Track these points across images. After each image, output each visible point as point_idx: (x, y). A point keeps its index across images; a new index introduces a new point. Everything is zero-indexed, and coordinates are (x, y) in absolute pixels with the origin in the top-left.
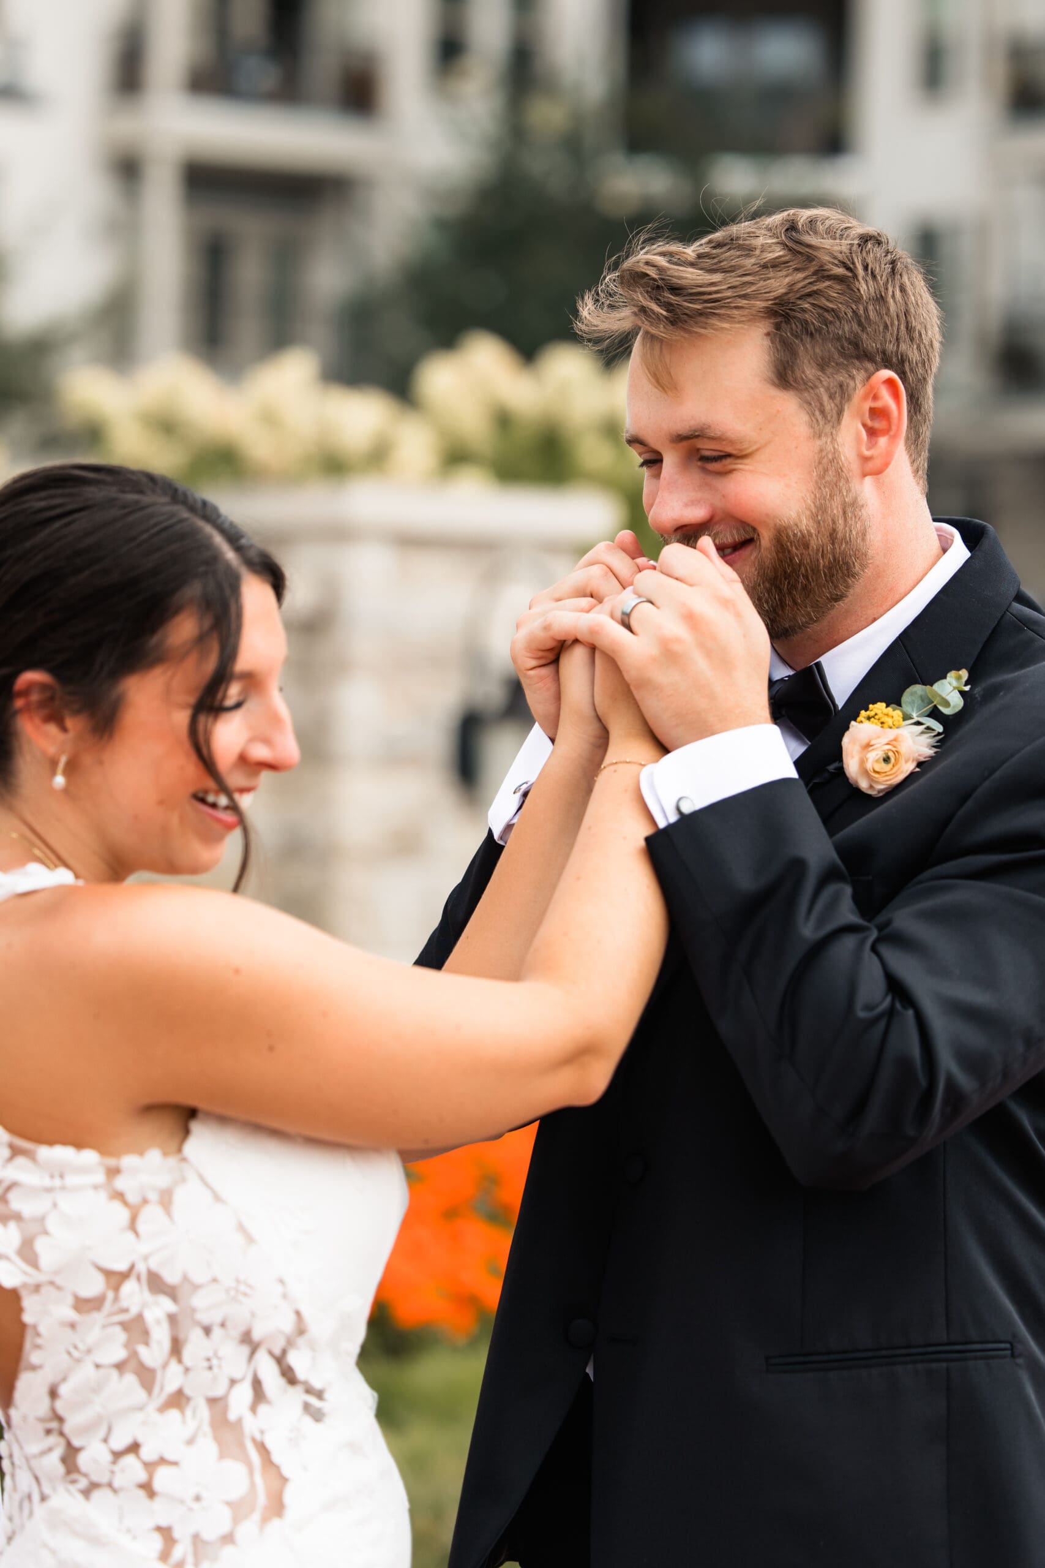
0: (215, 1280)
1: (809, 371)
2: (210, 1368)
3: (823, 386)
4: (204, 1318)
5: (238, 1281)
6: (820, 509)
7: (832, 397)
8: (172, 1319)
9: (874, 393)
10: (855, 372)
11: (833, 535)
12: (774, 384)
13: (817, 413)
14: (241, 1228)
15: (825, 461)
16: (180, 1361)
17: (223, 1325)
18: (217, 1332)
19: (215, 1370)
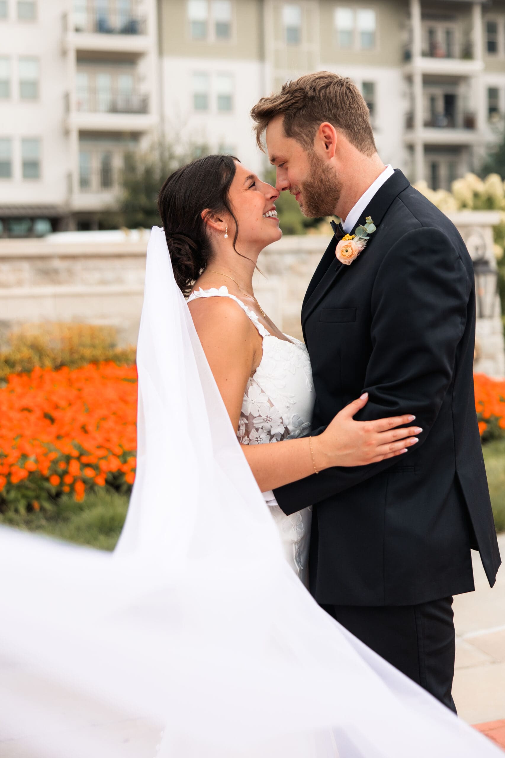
0: (260, 416)
1: (296, 129)
2: (257, 441)
3: (303, 133)
4: (257, 426)
5: (267, 417)
6: (314, 174)
7: (307, 136)
8: (246, 425)
9: (322, 130)
10: (313, 126)
11: (321, 181)
12: (286, 137)
13: (303, 142)
14: (269, 401)
15: (311, 157)
16: (248, 437)
17: (262, 428)
18: (260, 430)
19: (259, 441)
